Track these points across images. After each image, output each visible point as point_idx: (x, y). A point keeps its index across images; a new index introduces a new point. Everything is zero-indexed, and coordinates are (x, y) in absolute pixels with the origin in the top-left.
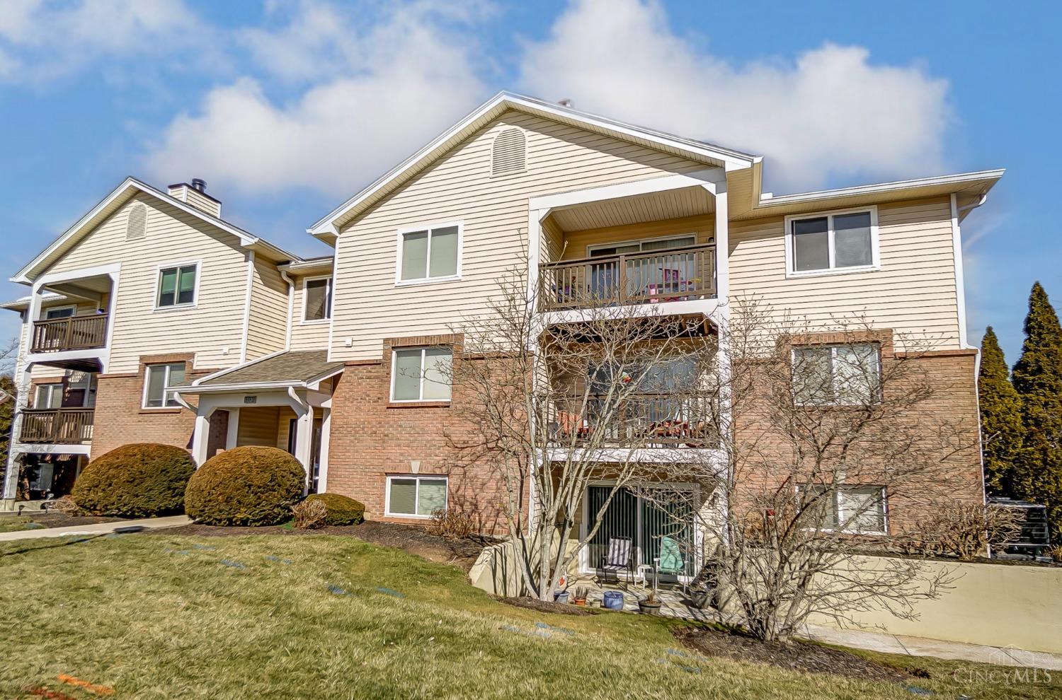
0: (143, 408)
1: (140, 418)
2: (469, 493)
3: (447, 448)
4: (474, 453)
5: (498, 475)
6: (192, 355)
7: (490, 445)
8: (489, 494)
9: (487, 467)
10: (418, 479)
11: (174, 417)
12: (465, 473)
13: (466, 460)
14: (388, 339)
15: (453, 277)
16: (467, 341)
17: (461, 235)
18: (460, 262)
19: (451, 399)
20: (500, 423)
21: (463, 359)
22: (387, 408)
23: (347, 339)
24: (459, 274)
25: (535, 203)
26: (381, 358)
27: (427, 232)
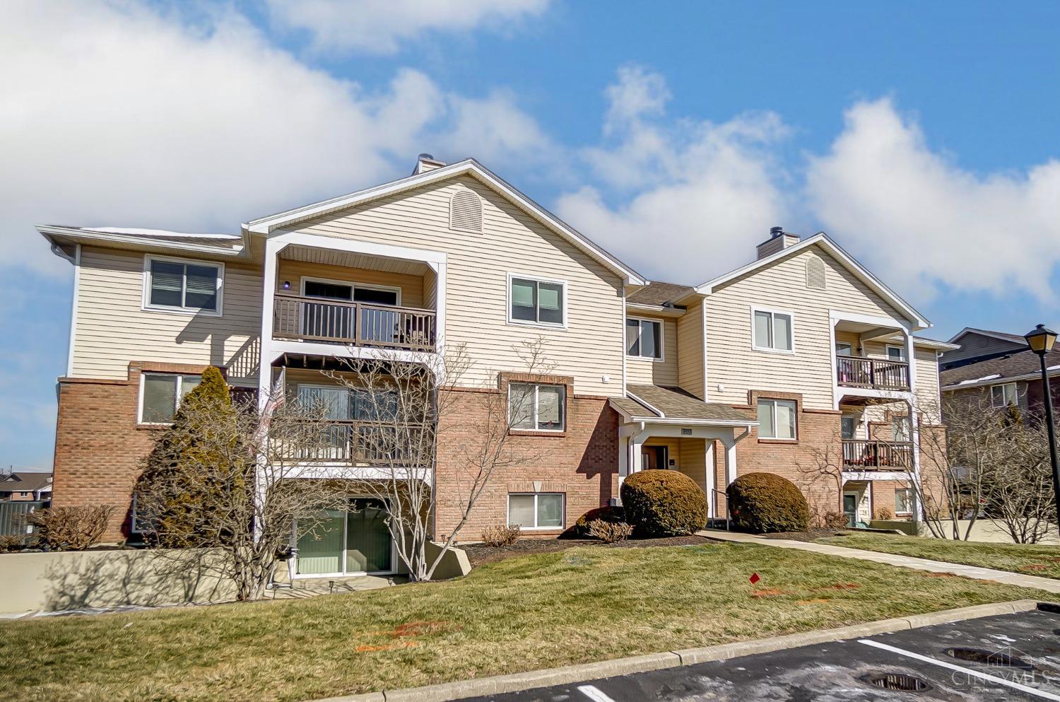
4: (814, 476)
5: (827, 489)
6: (571, 379)
9: (821, 484)
11: (557, 440)
13: (810, 480)
14: (755, 391)
15: (789, 352)
16: (804, 400)
17: (793, 322)
18: (793, 342)
19: (797, 439)
20: (826, 456)
21: (804, 412)
22: (759, 442)
23: (720, 385)
24: (794, 350)
25: (832, 314)
26: (746, 404)
27: (770, 313)
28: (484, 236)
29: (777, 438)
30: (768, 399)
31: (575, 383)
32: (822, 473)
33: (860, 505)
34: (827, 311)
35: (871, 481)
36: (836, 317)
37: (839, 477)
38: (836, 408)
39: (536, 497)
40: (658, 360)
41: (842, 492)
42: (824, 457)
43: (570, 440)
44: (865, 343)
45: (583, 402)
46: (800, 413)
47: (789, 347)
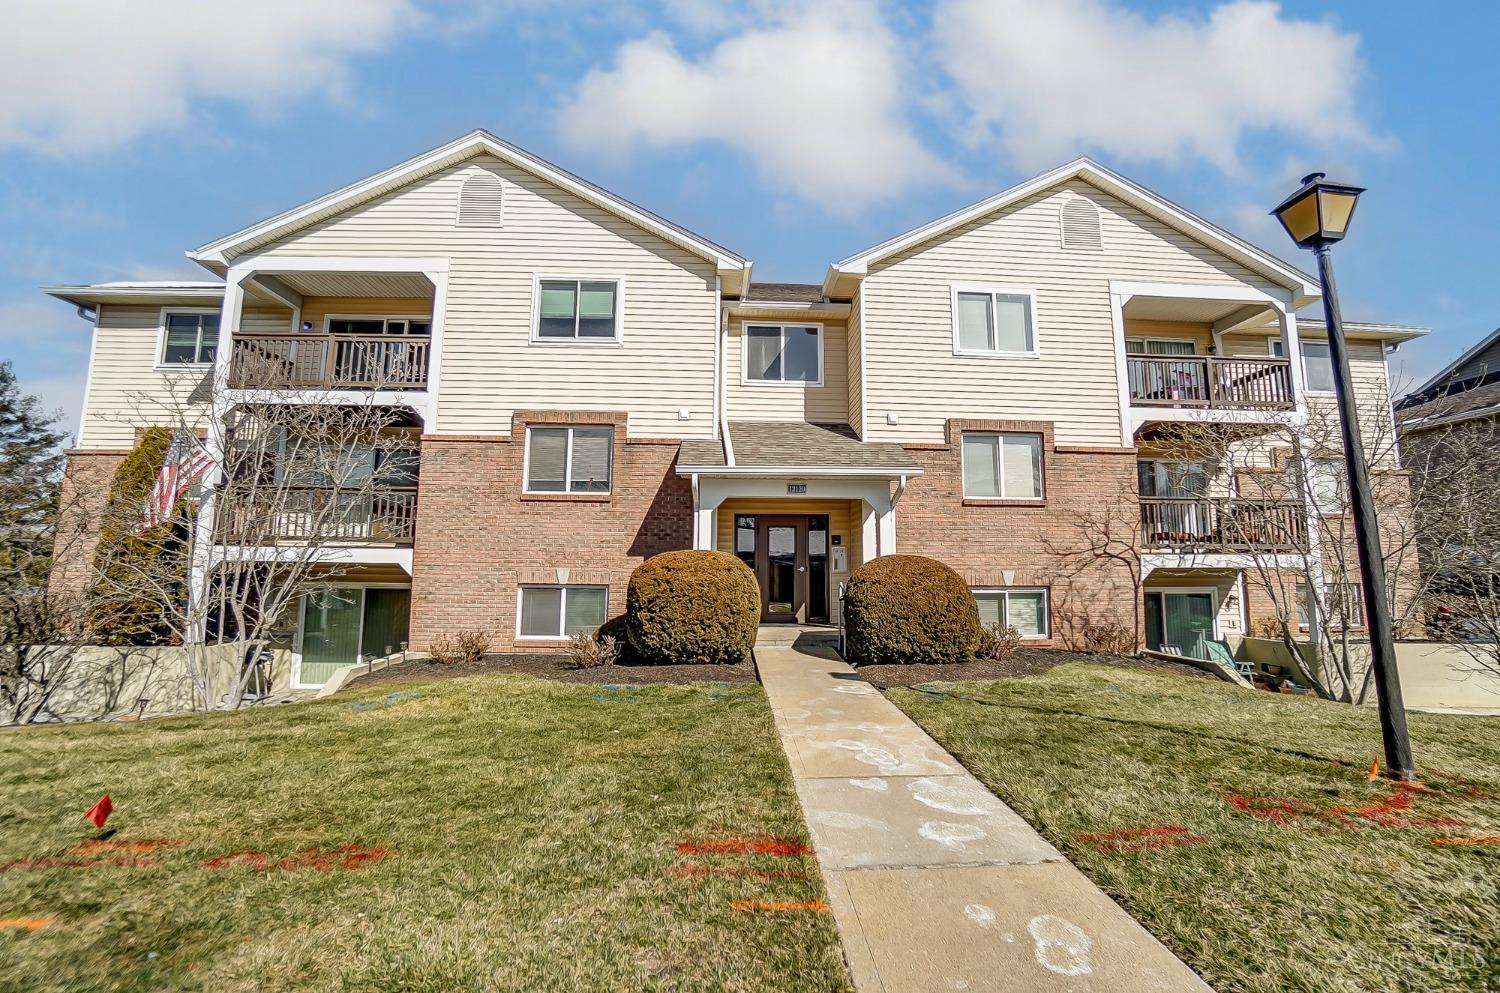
0: (525, 491)
1: (525, 507)
2: (1078, 607)
3: (1046, 555)
4: (1080, 560)
5: (1109, 584)
6: (623, 416)
7: (1098, 552)
8: (1101, 606)
9: (1097, 575)
10: (1007, 592)
11: (598, 507)
12: (1071, 583)
13: (1071, 568)
14: (956, 420)
15: (1029, 354)
16: (1056, 431)
17: (1034, 306)
18: (1036, 338)
19: (1045, 498)
20: (1107, 526)
21: (1056, 452)
22: (963, 505)
23: (891, 415)
24: (1037, 351)
25: (1115, 287)
26: (943, 442)
27: (990, 295)
28: (504, 229)
29: (1003, 497)
30: (986, 433)
31: (630, 422)
32: (1098, 556)
33: (1221, 611)
34: (1106, 283)
35: (1243, 570)
36: (1124, 291)
37: (1134, 563)
38: (1128, 442)
39: (564, 591)
40: (813, 384)
41: (1141, 590)
42: (1102, 529)
43: (619, 508)
44: (1225, 338)
45: (640, 448)
46: (1049, 455)
47: (1030, 347)
